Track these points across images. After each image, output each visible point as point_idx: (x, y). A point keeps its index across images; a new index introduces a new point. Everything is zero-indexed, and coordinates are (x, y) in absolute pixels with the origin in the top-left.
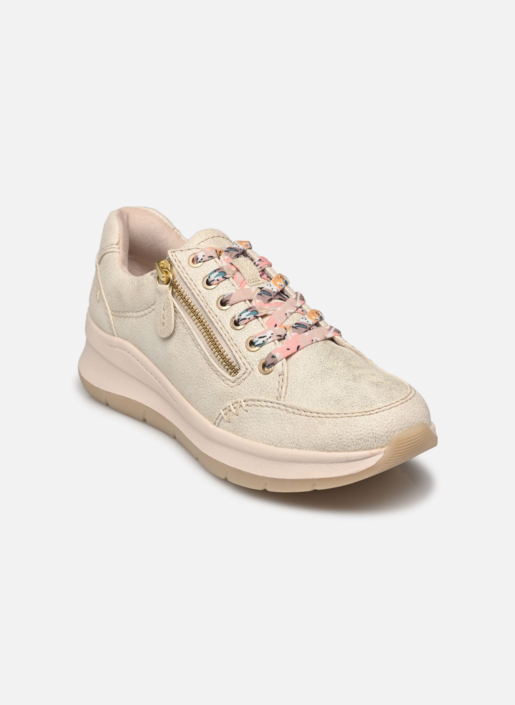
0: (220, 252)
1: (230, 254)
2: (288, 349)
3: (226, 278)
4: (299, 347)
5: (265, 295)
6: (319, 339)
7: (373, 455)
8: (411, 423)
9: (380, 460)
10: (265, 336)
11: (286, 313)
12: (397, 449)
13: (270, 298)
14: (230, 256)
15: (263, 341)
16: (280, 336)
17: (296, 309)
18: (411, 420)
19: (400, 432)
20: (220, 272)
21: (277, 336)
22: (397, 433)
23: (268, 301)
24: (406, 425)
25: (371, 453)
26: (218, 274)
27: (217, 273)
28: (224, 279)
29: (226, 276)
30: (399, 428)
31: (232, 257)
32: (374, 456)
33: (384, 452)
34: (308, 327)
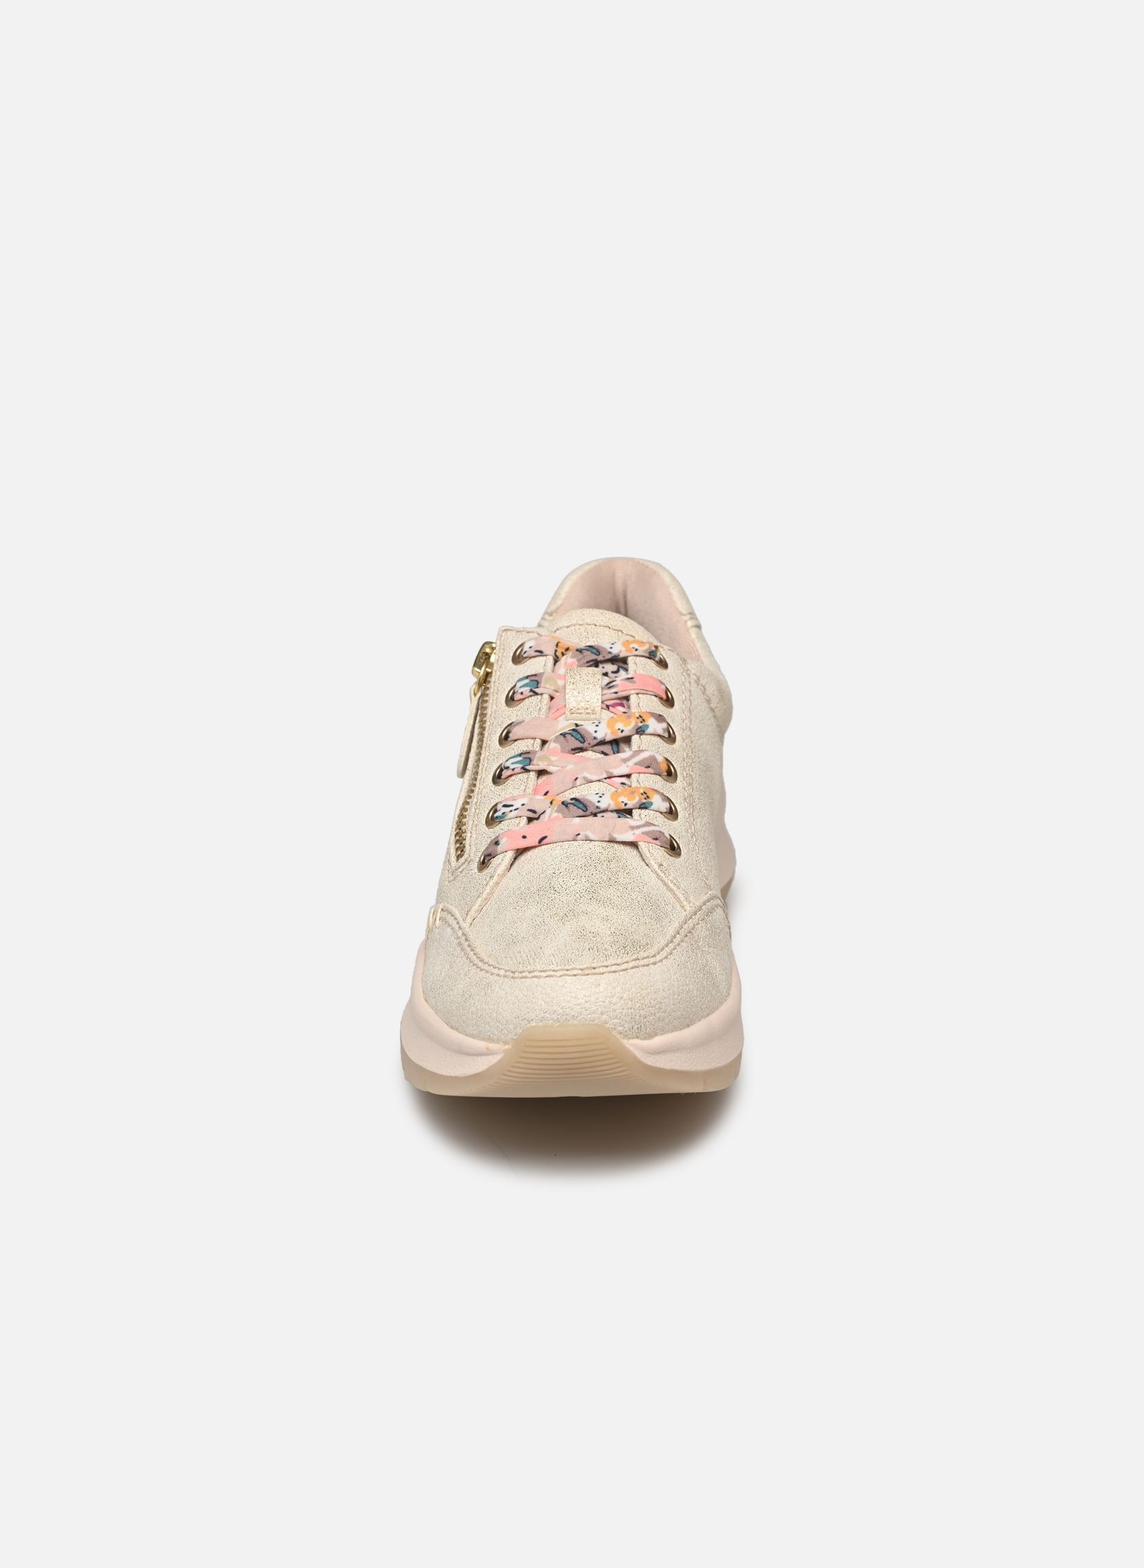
0: (567, 649)
1: (581, 656)
2: (524, 837)
3: (536, 694)
4: (545, 838)
5: (573, 738)
6: (592, 836)
7: (488, 1053)
8: (567, 1015)
9: (494, 1065)
10: (512, 806)
11: (579, 777)
12: (525, 1055)
13: (579, 745)
14: (578, 660)
15: (504, 813)
16: (534, 812)
17: (605, 776)
18: (568, 1010)
19: (541, 1024)
20: (533, 681)
21: (529, 810)
22: (533, 1025)
23: (572, 750)
24: (555, 1017)
25: (488, 1049)
26: (528, 683)
27: (527, 681)
28: (531, 694)
29: (536, 690)
30: (539, 1016)
31: (582, 662)
32: (491, 1054)
33: (504, 1051)
34: (592, 809)
